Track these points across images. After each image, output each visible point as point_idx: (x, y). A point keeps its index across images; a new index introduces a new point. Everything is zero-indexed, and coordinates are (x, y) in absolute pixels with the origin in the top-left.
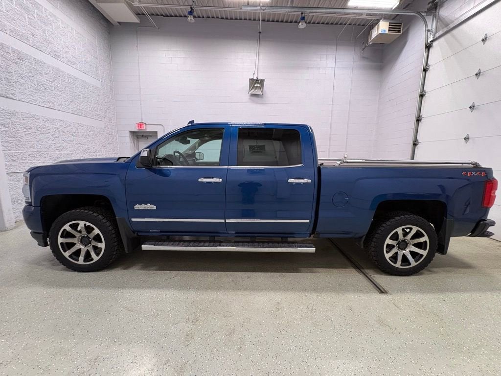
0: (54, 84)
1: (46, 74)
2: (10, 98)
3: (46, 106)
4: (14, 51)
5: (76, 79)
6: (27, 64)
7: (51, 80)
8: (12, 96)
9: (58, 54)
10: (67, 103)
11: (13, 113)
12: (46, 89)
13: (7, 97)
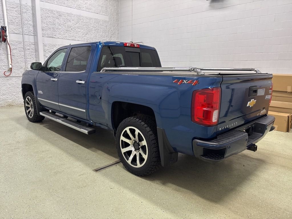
0: (77, 25)
1: (73, 20)
2: (54, 38)
3: (71, 39)
4: (57, 12)
5: (91, 19)
6: (63, 17)
7: (75, 23)
8: (55, 37)
9: (80, 6)
10: (83, 36)
11: (55, 45)
12: (72, 29)
13: (52, 37)
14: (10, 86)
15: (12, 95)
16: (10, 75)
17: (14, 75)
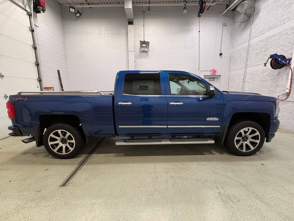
14: (283, 110)
15: (283, 119)
16: (286, 99)
17: (290, 100)
